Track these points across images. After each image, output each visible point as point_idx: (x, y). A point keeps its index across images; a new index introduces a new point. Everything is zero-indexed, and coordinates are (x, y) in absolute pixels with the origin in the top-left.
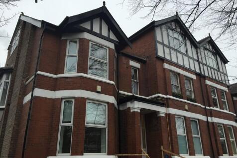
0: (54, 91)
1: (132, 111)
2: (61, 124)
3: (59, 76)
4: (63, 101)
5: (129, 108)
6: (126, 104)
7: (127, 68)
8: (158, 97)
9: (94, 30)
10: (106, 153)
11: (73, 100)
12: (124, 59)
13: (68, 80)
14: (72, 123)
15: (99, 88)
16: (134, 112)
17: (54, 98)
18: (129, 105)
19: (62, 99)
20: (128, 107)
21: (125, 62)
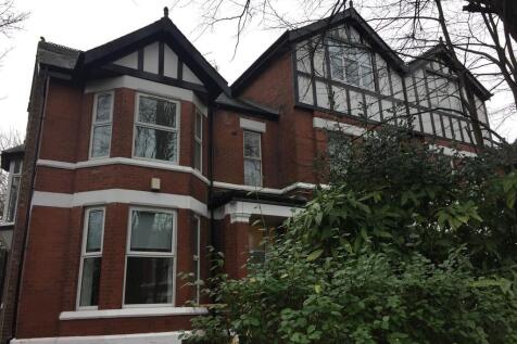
0: (72, 193)
1: (232, 221)
2: (84, 253)
3: (80, 164)
4: (88, 212)
5: (228, 216)
6: (224, 209)
7: (235, 134)
8: (298, 189)
9: (145, 69)
10: (173, 304)
11: (104, 209)
12: (226, 117)
13: (94, 172)
14: (101, 253)
15: (156, 183)
16: (236, 223)
17: (71, 206)
18: (229, 209)
19: (85, 207)
20: (226, 213)
21: (229, 123)
